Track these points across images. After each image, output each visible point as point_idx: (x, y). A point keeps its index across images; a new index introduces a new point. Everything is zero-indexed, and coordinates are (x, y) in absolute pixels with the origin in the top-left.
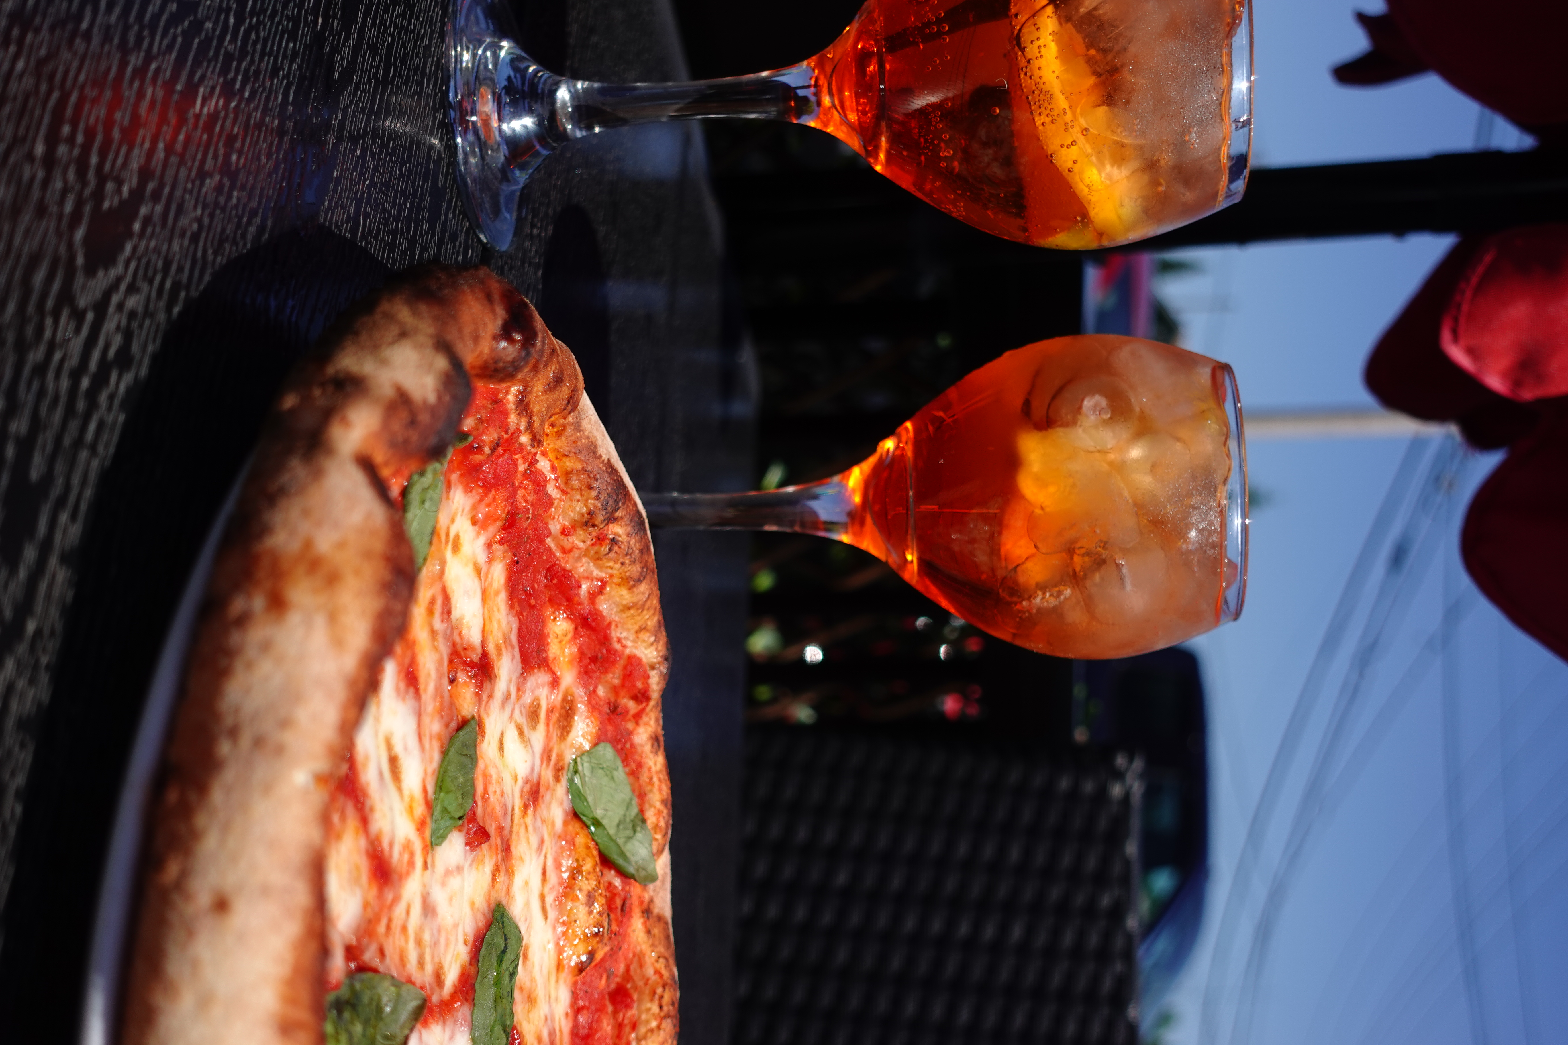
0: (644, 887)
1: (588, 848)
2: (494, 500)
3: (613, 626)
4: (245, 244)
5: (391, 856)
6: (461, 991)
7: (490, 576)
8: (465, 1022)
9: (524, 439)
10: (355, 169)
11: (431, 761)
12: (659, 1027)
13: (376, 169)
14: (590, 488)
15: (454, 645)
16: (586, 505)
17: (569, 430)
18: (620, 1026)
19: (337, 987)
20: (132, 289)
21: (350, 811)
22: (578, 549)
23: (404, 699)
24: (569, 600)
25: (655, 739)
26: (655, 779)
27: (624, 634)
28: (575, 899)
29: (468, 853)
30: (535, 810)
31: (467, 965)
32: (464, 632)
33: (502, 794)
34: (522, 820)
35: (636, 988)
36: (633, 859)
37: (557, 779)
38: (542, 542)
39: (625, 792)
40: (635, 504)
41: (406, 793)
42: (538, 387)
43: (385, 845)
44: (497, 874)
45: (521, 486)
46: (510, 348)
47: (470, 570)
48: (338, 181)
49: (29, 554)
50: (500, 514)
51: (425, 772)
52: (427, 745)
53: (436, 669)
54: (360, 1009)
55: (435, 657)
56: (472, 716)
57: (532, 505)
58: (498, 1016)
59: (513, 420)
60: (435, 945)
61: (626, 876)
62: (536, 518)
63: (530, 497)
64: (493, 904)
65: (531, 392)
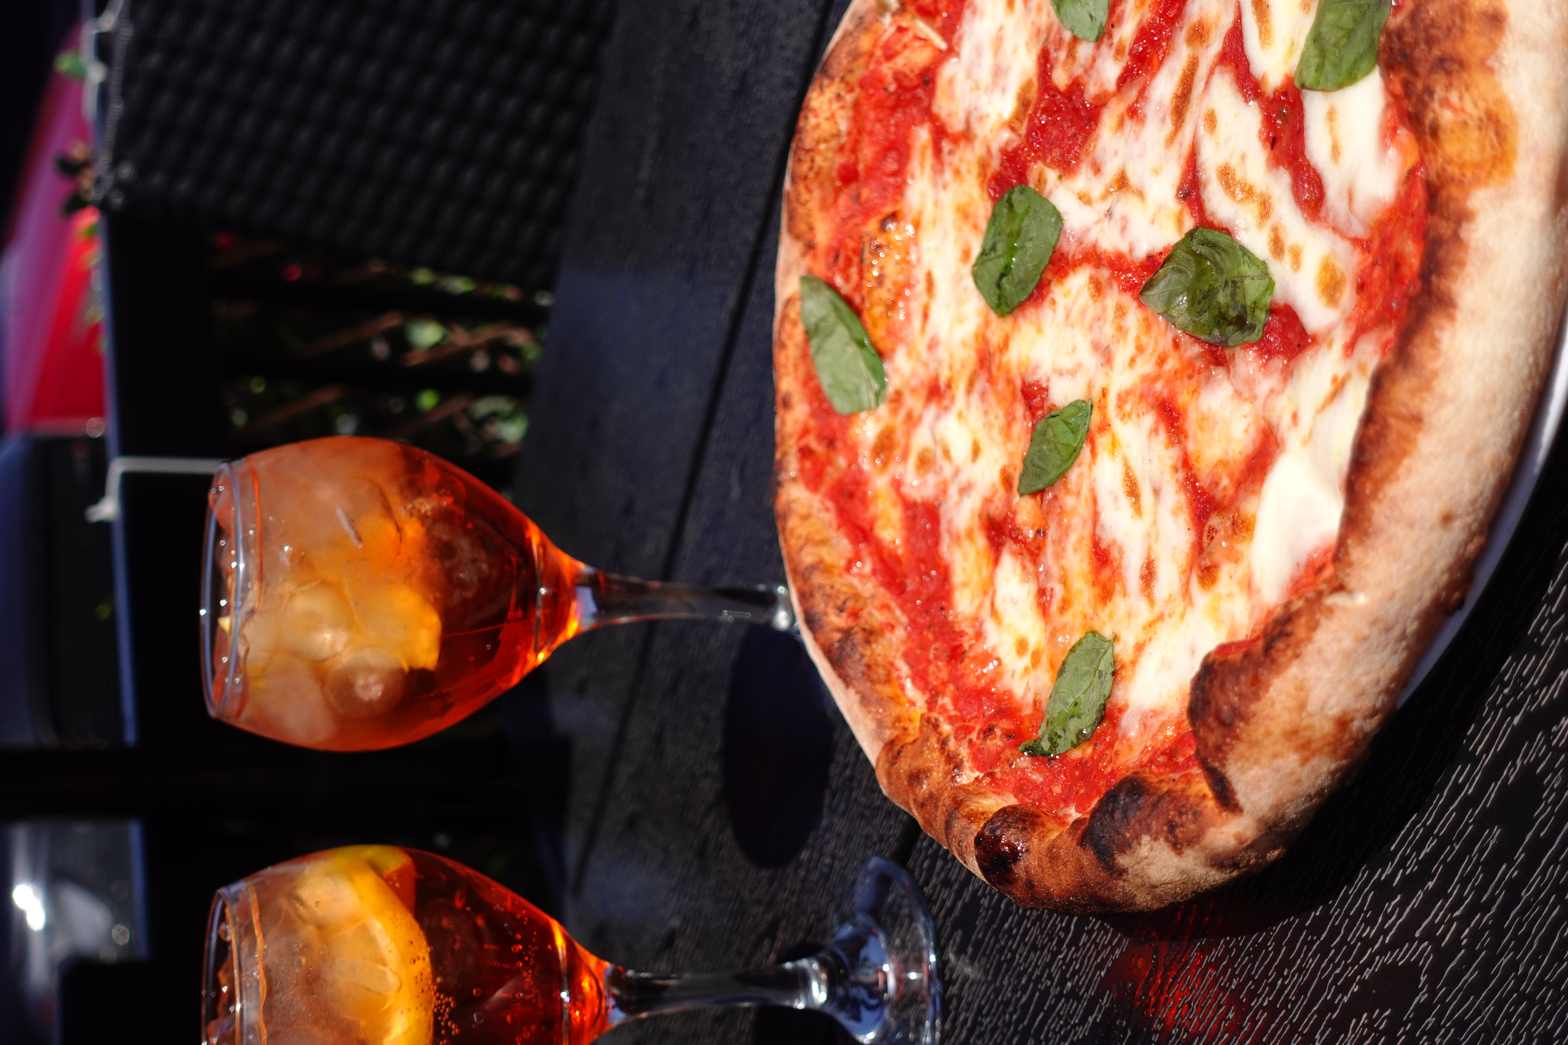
0: (810, 271)
1: (874, 325)
2: (978, 678)
3: (835, 525)
4: (1227, 944)
5: (1157, 422)
6: (1067, 263)
7: (977, 604)
8: (1068, 238)
9: (946, 728)
10: (1075, 972)
11: (1081, 475)
12: (818, 142)
13: (1049, 965)
14: (869, 666)
15: (1035, 562)
16: (872, 651)
17: (888, 721)
18: (854, 150)
19: (1248, 346)
20: (1368, 943)
21: (1205, 483)
22: (876, 608)
23: (1114, 542)
24: (882, 560)
25: (787, 404)
26: (789, 369)
27: (822, 514)
28: (895, 283)
29: (1043, 381)
30: (936, 379)
31: (1054, 282)
32: (1019, 570)
33: (986, 413)
34: (957, 376)
35: (832, 181)
36: (823, 301)
37: (899, 393)
38: (913, 622)
39: (822, 360)
40: (816, 639)
41: (1119, 460)
42: (937, 775)
43: (1163, 436)
44: (1001, 345)
45: (945, 684)
46: (1012, 839)
47: (1007, 620)
48: (1100, 967)
49: (1510, 774)
50: (970, 663)
51: (1090, 469)
52: (1085, 491)
53: (1064, 550)
54: (1216, 313)
55: (1065, 562)
56: (1021, 495)
57: (929, 662)
58: (1018, 220)
59: (964, 752)
60: (1099, 319)
61: (831, 286)
62: (924, 646)
63: (931, 668)
64: (1009, 320)
65: (946, 773)
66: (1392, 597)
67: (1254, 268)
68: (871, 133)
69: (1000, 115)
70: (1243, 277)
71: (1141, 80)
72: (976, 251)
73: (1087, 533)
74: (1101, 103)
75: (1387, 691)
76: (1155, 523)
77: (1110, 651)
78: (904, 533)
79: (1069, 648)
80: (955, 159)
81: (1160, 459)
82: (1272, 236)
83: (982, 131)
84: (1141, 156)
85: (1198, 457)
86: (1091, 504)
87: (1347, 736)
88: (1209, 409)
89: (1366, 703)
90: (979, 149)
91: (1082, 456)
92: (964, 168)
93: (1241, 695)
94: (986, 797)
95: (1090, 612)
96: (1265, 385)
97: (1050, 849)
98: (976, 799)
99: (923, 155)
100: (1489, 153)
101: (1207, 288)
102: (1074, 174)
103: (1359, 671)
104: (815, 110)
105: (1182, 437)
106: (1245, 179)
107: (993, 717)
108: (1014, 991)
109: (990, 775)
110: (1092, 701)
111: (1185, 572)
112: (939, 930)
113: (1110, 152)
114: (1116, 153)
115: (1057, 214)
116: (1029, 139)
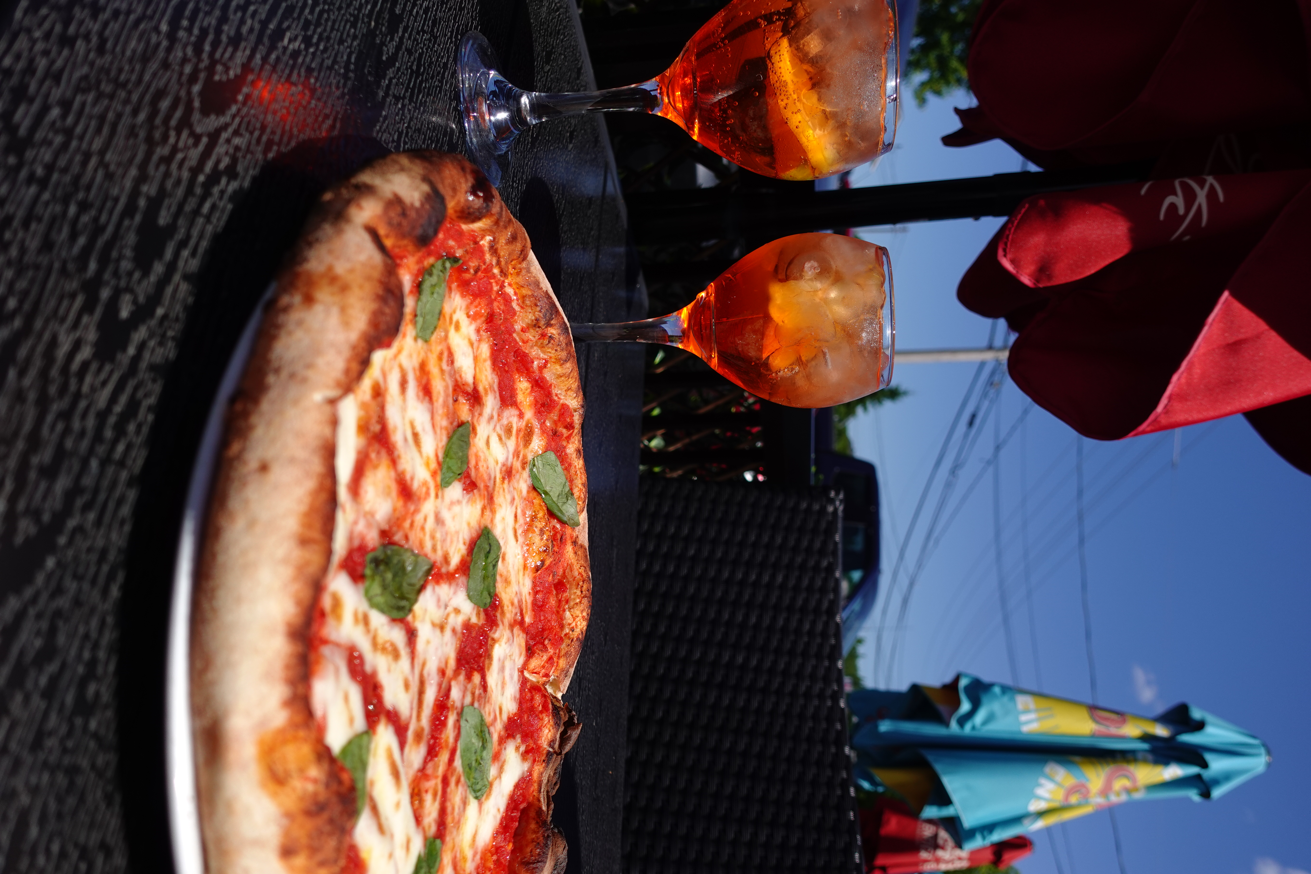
0: (573, 529)
1: (541, 505)
2: (479, 304)
3: (553, 387)
4: (320, 133)
5: (412, 485)
6: (461, 569)
7: (480, 349)
8: (463, 585)
9: (496, 271)
10: (397, 114)
11: (441, 441)
12: (580, 602)
13: (411, 119)
14: (536, 305)
15: (456, 381)
16: (534, 315)
17: (524, 272)
18: (560, 601)
19: (374, 550)
20: (236, 133)
21: (383, 454)
22: (531, 341)
23: (422, 402)
24: (527, 369)
25: (578, 451)
26: (578, 472)
27: (559, 392)
28: (534, 532)
29: (465, 495)
30: (509, 482)
31: (466, 556)
32: (463, 375)
33: (488, 468)
34: (501, 486)
35: (568, 582)
36: (567, 514)
37: (524, 468)
38: (511, 335)
39: (562, 479)
40: (563, 318)
41: (425, 455)
42: (502, 241)
43: (408, 477)
44: (485, 511)
45: (495, 299)
46: (476, 201)
47: (466, 342)
48: (386, 118)
49: (158, 268)
50: (484, 313)
51: (437, 446)
52: (438, 431)
53: (445, 391)
54: (391, 566)
55: (443, 384)
56: (468, 421)
57: (504, 312)
58: (486, 587)
59: (488, 257)
60: (444, 541)
61: (563, 523)
62: (506, 320)
63: (502, 307)
64: (482, 526)
65: (498, 242)
66: (296, 402)
67: (376, 602)
68: (553, 614)
69: (500, 645)
70: (382, 594)
71: (441, 694)
72: (500, 563)
73: (435, 404)
74: (457, 672)
75: (278, 327)
76: (403, 418)
77: (419, 331)
78: (516, 387)
79: (437, 330)
80: (514, 611)
81: (408, 461)
82: (369, 627)
83: (507, 633)
84: (437, 649)
85: (389, 468)
86: (435, 424)
87: (303, 290)
88: (386, 502)
90: (506, 622)
91: (443, 453)
92: (510, 607)
94: (480, 228)
95: (429, 355)
96: (361, 527)
97: (455, 195)
98: (486, 227)
99: (527, 608)
100: (278, 754)
101: (397, 581)
102: (463, 624)
103: (307, 341)
104: (583, 620)
105: (398, 479)
106: (387, 657)
107: (472, 282)
108: (426, 101)
109: (476, 243)
110: (425, 297)
111: (386, 389)
112: (464, 142)
113: (449, 645)
114: (446, 644)
115: (470, 597)
116: (486, 636)
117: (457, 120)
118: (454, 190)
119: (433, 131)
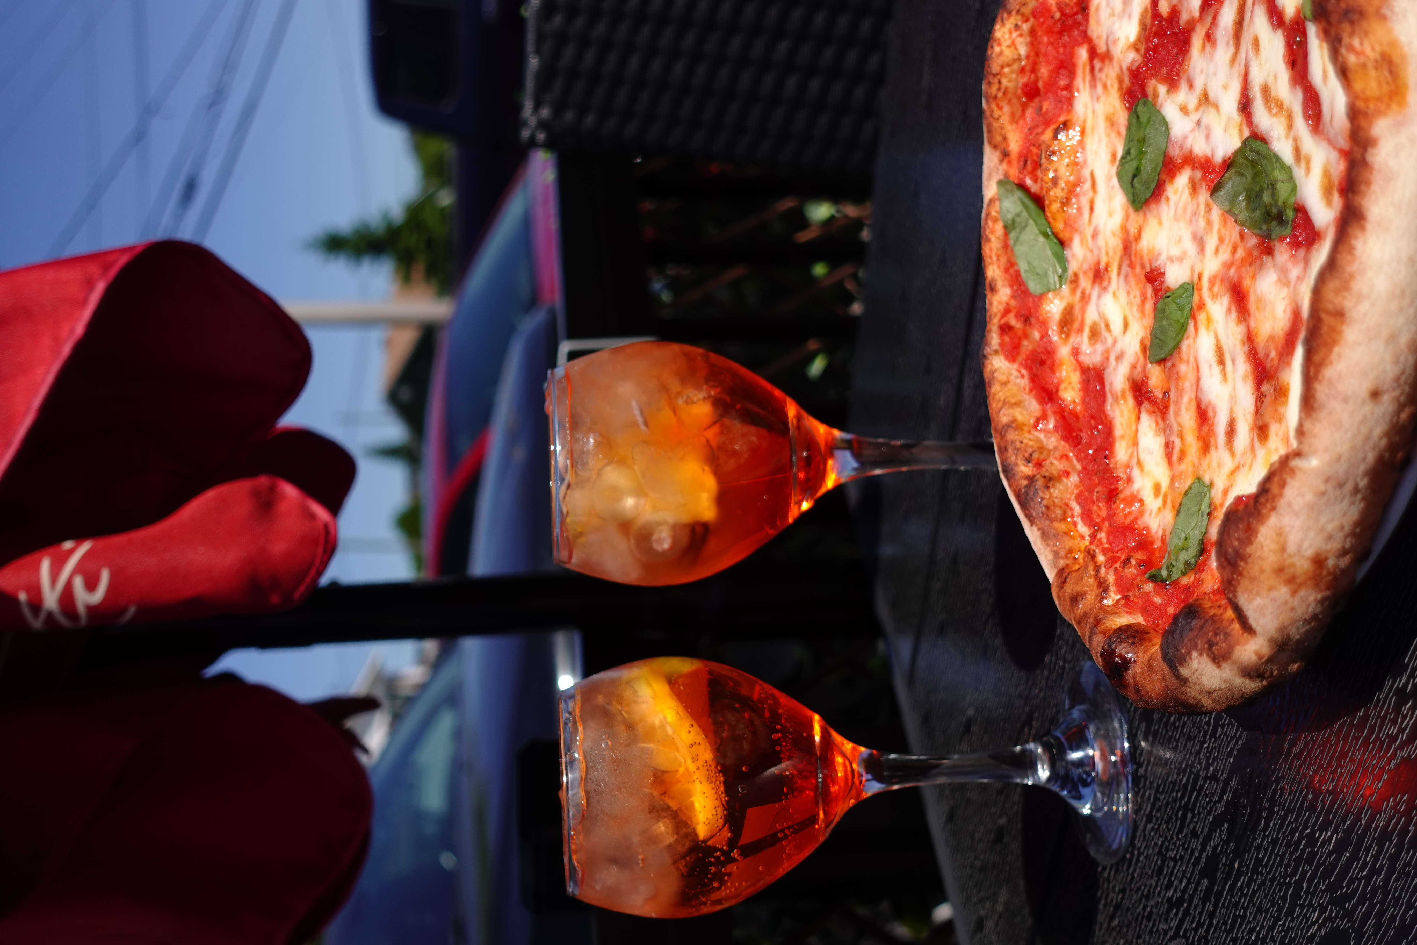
0: (1006, 175)
1: (1054, 219)
2: (1126, 516)
3: (1027, 388)
4: (1306, 737)
5: (1230, 303)
6: (1174, 166)
7: (1128, 453)
8: (1173, 144)
9: (1101, 558)
10: (1215, 759)
11: (1189, 346)
12: (1002, 67)
13: (1198, 753)
14: (1048, 507)
15: (1163, 419)
16: (1051, 494)
17: (1062, 553)
18: (1034, 70)
19: (1282, 238)
20: (1393, 739)
21: (1261, 354)
22: (1056, 458)
23: (1210, 403)
24: (1063, 417)
25: (993, 290)
26: (994, 258)
27: (1018, 380)
28: (1067, 182)
29: (1162, 265)
30: (1098, 263)
31: (1167, 182)
32: (1154, 425)
33: (1128, 293)
34: (1111, 261)
35: (1019, 98)
36: (1016, 198)
37: (1076, 275)
38: (1084, 468)
39: (1019, 250)
40: (1010, 486)
41: (1212, 334)
42: (1090, 597)
43: (1234, 315)
44: (1136, 234)
45: (1103, 521)
46: (1123, 652)
47: (1147, 468)
48: (1230, 755)
50: (1120, 503)
51: (1194, 342)
53: (1179, 410)
54: (1264, 210)
55: (1180, 420)
56: (1151, 363)
57: (1093, 502)
58: (1143, 129)
59: (1111, 578)
60: (1195, 214)
61: (1022, 187)
62: (1091, 491)
63: (1095, 508)
64: (1141, 214)
65: (1097, 596)
66: (1338, 458)
67: (1283, 172)
68: (1046, 55)
69: (1127, 38)
70: (1277, 181)
71: (1214, 8)
72: (1120, 154)
73: (1193, 396)
74: (1191, 25)
76: (1234, 388)
77: (1208, 494)
78: (1081, 394)
79: (1184, 492)
80: (1102, 76)
81: (1233, 334)
82: (1294, 145)
83: (1117, 52)
84: (1215, 74)
85: (1257, 333)
86: (1196, 371)
87: (1325, 572)
88: (1261, 292)
89: (1335, 545)
90: (1116, 67)
91: (1188, 330)
92: (1109, 83)
93: (1238, 539)
94: (1120, 616)
95: (1196, 461)
96: (1294, 272)
97: (1149, 661)
98: (1112, 618)
99: (1084, 70)
100: (1386, 89)
101: (1258, 189)
102: (1177, 89)
103: (1323, 520)
104: (999, 40)
105: (1246, 315)
106: (1277, 96)
107: (1134, 548)
108: (1178, 774)
109: (1126, 598)
110: (1196, 536)
111: (1252, 430)
112: (1130, 723)
113: (1198, 70)
114: (1202, 71)
115: (1165, 124)
116: (1146, 59)
117: (1139, 751)
118: (1150, 666)
119: (1171, 737)
